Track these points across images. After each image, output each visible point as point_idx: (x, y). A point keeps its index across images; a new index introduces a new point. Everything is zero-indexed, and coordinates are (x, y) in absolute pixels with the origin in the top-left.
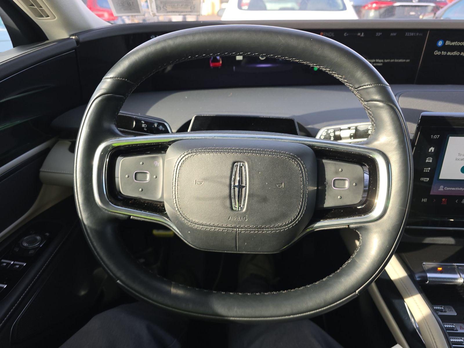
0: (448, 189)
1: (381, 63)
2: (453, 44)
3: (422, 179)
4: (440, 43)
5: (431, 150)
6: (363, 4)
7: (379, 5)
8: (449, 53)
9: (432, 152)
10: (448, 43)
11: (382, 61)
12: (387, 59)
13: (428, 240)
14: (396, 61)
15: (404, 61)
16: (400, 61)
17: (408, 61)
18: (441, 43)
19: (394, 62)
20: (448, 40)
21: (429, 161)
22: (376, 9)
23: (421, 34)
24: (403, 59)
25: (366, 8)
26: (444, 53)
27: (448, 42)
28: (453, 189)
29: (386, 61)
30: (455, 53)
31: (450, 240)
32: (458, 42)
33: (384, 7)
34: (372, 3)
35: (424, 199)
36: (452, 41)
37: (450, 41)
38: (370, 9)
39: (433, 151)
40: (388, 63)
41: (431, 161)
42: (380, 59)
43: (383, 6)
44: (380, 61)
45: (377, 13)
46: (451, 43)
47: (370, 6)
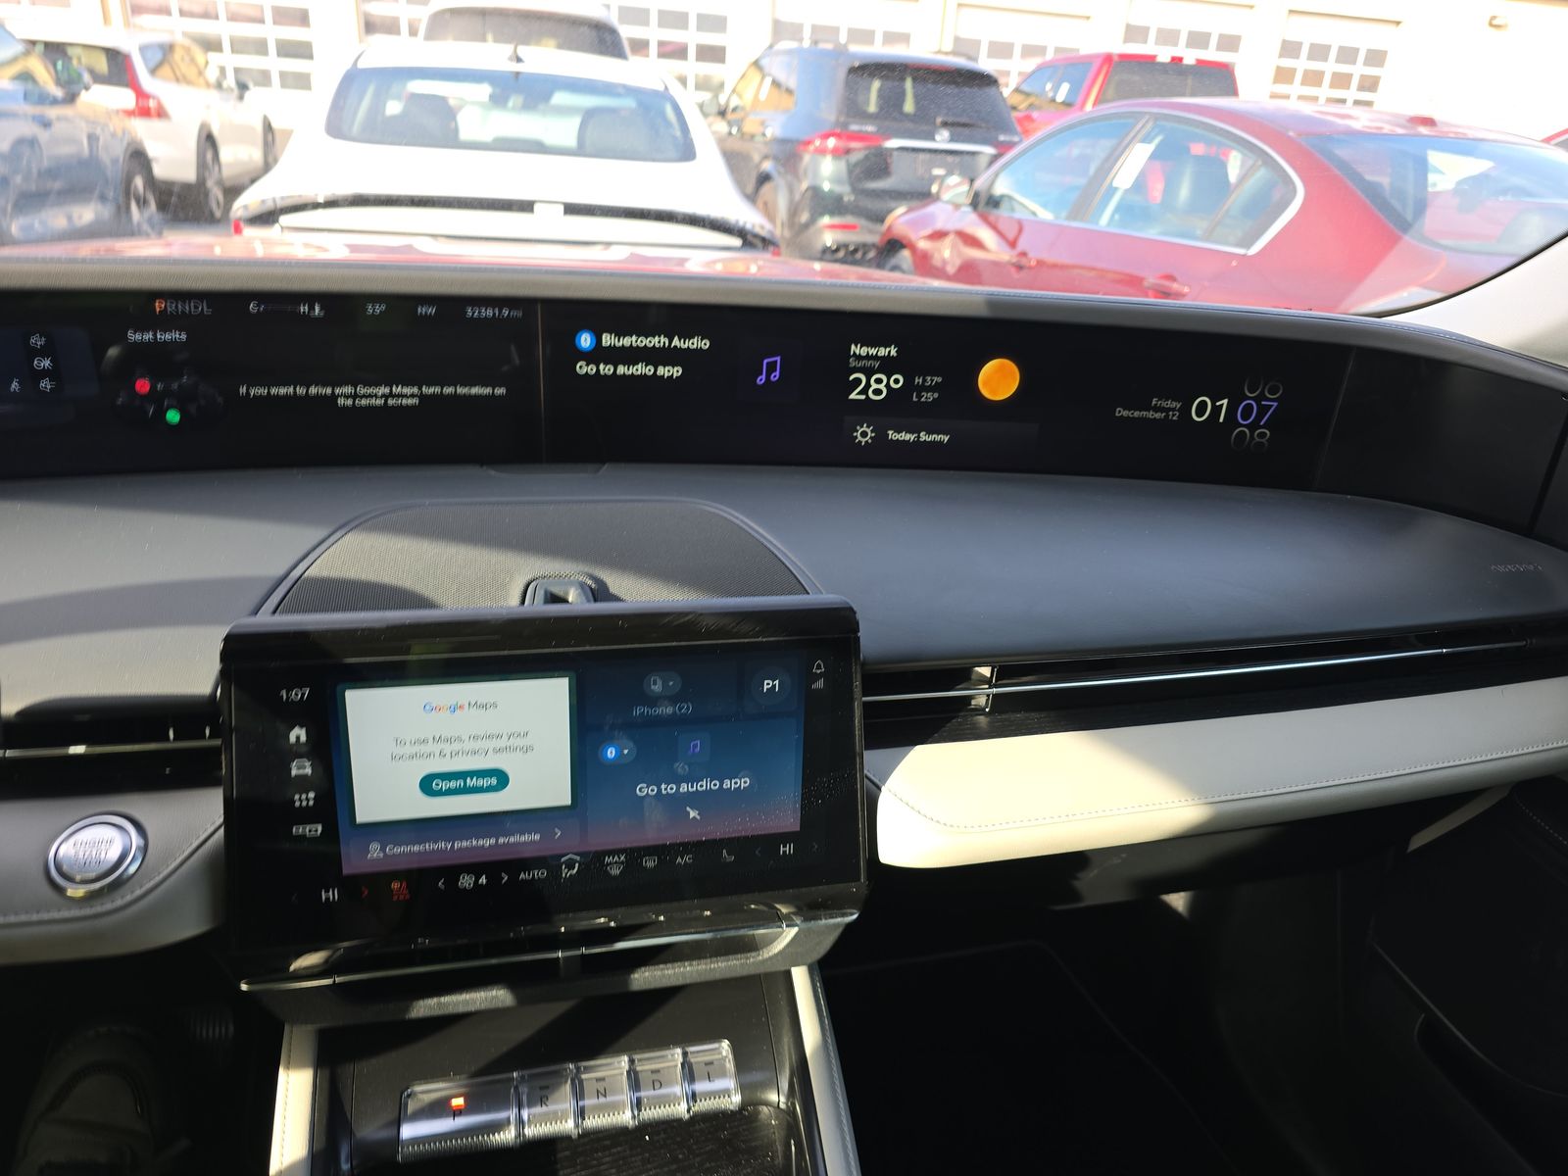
0: (398, 850)
1: (413, 396)
2: (627, 341)
3: (297, 830)
4: (585, 341)
5: (298, 738)
6: (804, 137)
7: (842, 144)
8: (621, 370)
9: (303, 744)
10: (607, 340)
11: (415, 390)
12: (429, 385)
13: (425, 1007)
14: (461, 390)
15: (487, 391)
16: (475, 390)
17: (500, 391)
18: (589, 340)
19: (455, 395)
20: (606, 332)
21: (301, 772)
22: (837, 153)
23: (517, 314)
24: (485, 385)
25: (811, 148)
26: (606, 369)
27: (609, 335)
28: (416, 848)
29: (428, 390)
30: (640, 369)
31: (498, 996)
32: (638, 336)
33: (860, 149)
34: (826, 136)
35: (327, 891)
36: (620, 334)
37: (613, 335)
38: (822, 151)
39: (303, 738)
40: (433, 395)
41: (308, 771)
42: (405, 384)
43: (854, 145)
44: (407, 390)
45: (842, 165)
46: (619, 341)
47: (818, 143)
